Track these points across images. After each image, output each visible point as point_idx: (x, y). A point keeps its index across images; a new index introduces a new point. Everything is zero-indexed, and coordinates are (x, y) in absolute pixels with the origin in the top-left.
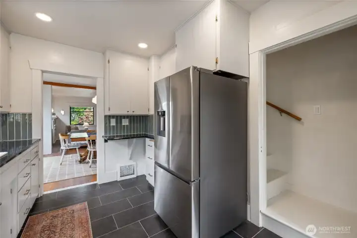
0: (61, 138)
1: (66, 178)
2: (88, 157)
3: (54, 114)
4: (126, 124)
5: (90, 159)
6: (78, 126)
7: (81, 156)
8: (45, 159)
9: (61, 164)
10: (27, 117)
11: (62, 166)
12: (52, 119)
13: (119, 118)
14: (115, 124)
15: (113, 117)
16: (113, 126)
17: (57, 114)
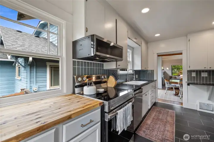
0: (166, 81)
1: (167, 99)
2: (180, 93)
3: (163, 70)
4: (204, 76)
5: (180, 94)
6: (176, 76)
7: (176, 93)
8: (158, 90)
9: (165, 94)
10: (152, 71)
11: (166, 95)
12: (162, 72)
13: (199, 72)
14: (195, 76)
15: (194, 71)
16: (194, 77)
17: (165, 70)
